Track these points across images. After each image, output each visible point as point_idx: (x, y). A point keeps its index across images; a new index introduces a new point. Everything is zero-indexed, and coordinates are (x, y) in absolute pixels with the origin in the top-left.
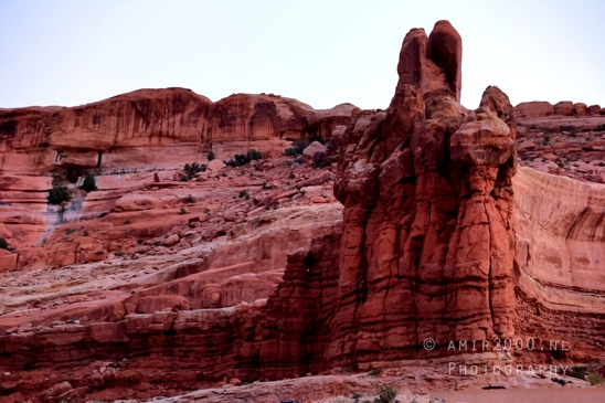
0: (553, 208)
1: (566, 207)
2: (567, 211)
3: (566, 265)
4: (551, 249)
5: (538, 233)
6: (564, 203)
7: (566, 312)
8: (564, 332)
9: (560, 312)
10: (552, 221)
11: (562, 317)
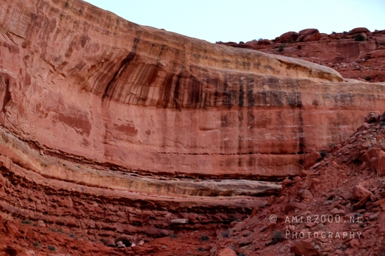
0: (73, 44)
1: (97, 46)
2: (99, 53)
3: (96, 133)
4: (72, 108)
5: (45, 75)
6: (93, 40)
7: (77, 194)
8: (70, 226)
9: (64, 193)
10: (72, 62)
11: (69, 202)
